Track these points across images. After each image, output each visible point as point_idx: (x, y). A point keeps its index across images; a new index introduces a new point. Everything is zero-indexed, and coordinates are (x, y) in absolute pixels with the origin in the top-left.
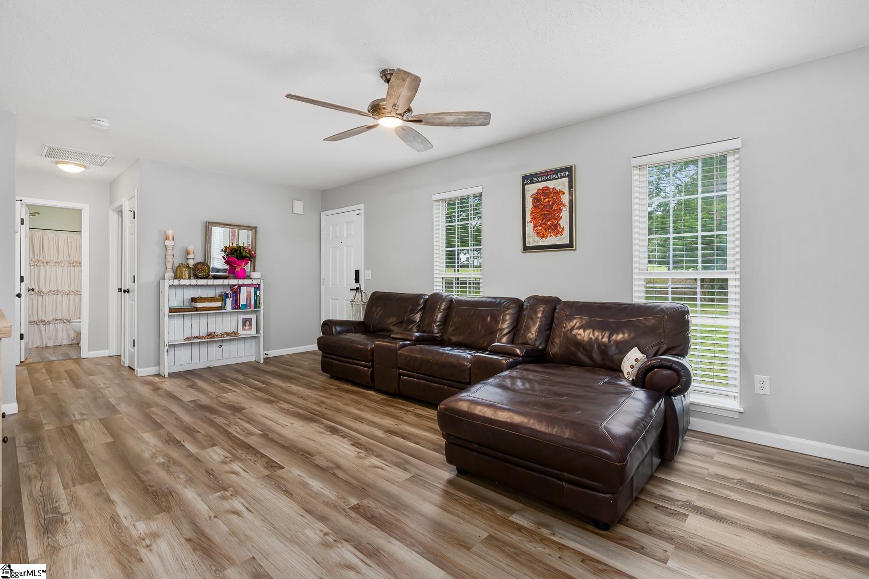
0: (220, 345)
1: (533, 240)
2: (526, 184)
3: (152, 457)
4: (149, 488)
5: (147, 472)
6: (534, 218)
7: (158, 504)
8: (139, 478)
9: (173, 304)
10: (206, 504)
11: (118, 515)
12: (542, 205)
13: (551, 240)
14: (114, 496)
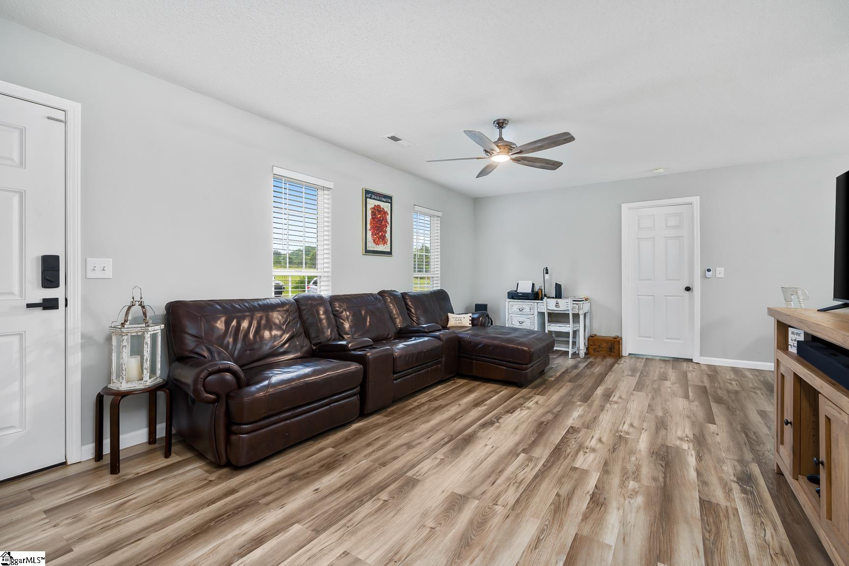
1: (371, 246)
2: (368, 197)
3: (637, 493)
4: (664, 465)
5: (655, 479)
6: (373, 228)
7: (667, 452)
8: (665, 478)
10: (640, 436)
11: (696, 459)
12: (377, 218)
13: (381, 248)
14: (693, 475)
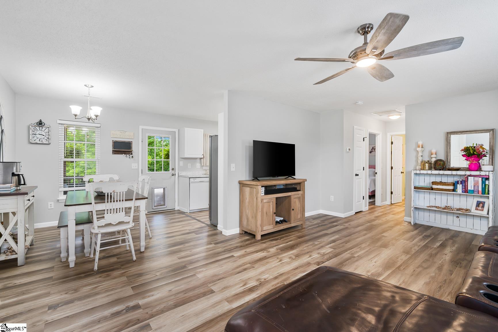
0: (458, 217)
9: (417, 185)
